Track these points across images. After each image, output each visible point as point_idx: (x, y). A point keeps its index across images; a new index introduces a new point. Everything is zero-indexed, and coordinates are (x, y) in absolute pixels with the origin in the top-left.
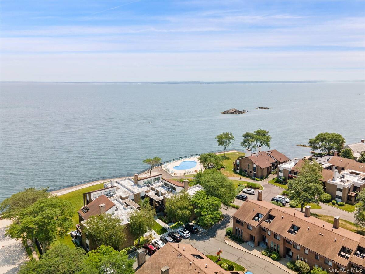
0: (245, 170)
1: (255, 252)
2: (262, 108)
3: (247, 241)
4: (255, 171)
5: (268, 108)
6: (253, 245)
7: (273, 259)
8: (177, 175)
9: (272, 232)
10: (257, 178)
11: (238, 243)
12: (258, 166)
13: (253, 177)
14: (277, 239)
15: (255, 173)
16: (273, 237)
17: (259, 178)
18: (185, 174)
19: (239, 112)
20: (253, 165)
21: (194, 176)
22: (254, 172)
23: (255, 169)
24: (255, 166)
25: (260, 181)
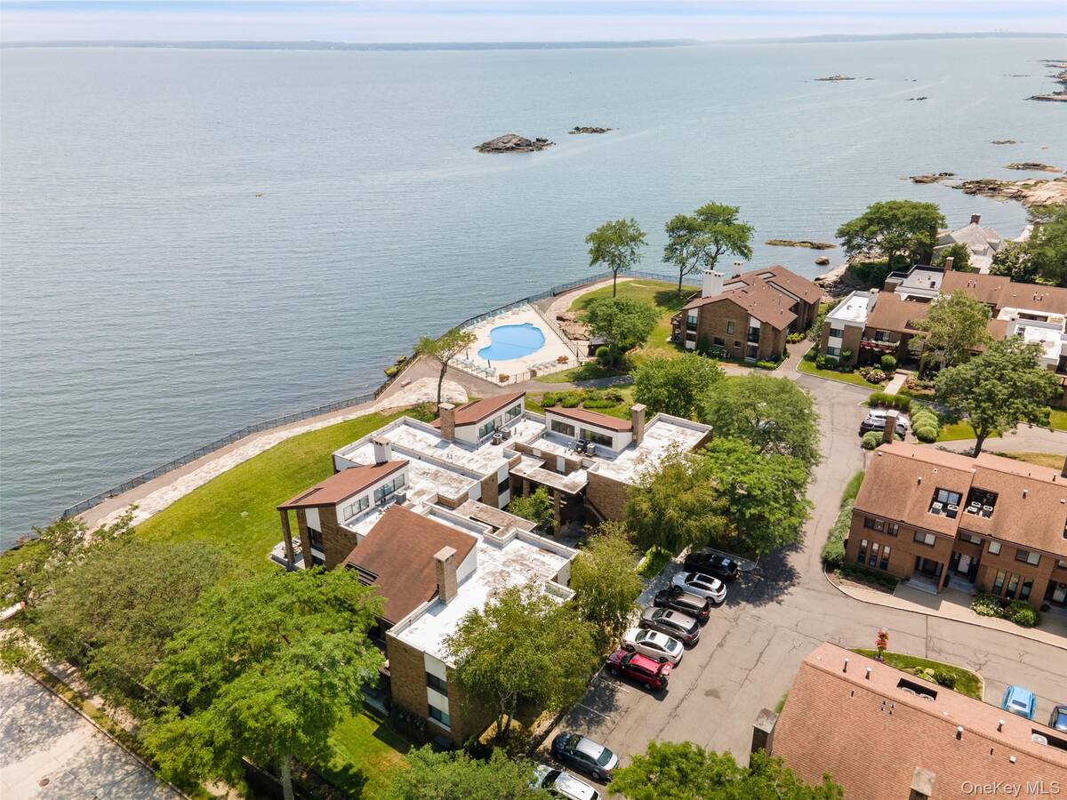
0: (716, 338)
1: (949, 609)
2: (586, 130)
3: (907, 579)
4: (756, 341)
5: (602, 131)
6: (931, 589)
7: (1023, 623)
8: (512, 381)
9: (1005, 544)
10: (760, 360)
11: (883, 589)
12: (764, 324)
13: (748, 359)
14: (1026, 562)
15: (756, 345)
16: (1010, 559)
17: (767, 361)
18: (534, 373)
19: (530, 145)
20: (747, 321)
21: (567, 379)
22: (749, 343)
23: (755, 335)
24: (754, 324)
25: (774, 369)
